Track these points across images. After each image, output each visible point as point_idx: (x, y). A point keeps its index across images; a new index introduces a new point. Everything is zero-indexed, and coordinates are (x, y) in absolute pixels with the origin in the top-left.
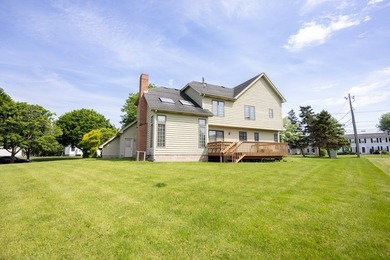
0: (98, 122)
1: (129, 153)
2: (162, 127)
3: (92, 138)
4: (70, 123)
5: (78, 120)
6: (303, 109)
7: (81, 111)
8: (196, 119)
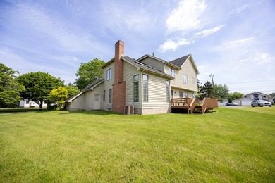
0: (55, 82)
1: (97, 106)
3: (61, 94)
4: (28, 81)
5: (35, 80)
7: (38, 74)
8: (164, 80)
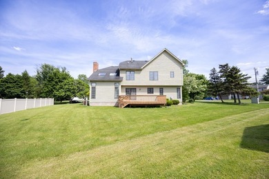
2: (94, 89)
6: (221, 66)
8: (113, 83)
